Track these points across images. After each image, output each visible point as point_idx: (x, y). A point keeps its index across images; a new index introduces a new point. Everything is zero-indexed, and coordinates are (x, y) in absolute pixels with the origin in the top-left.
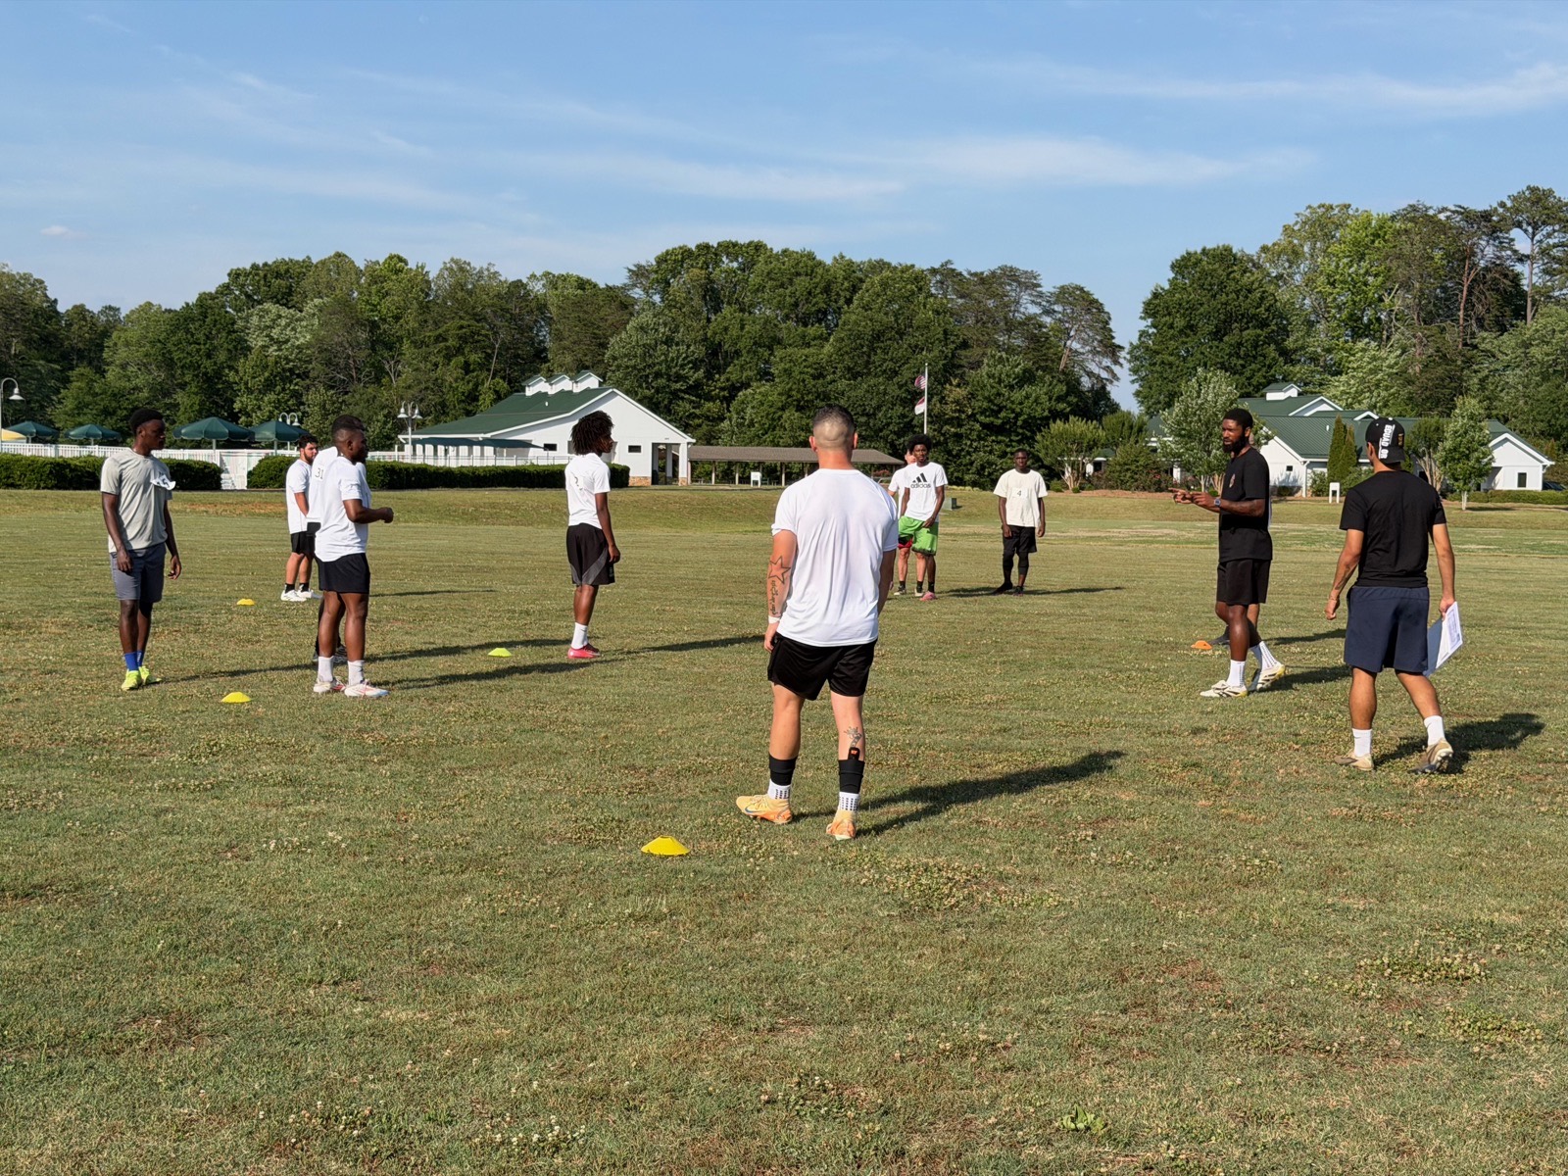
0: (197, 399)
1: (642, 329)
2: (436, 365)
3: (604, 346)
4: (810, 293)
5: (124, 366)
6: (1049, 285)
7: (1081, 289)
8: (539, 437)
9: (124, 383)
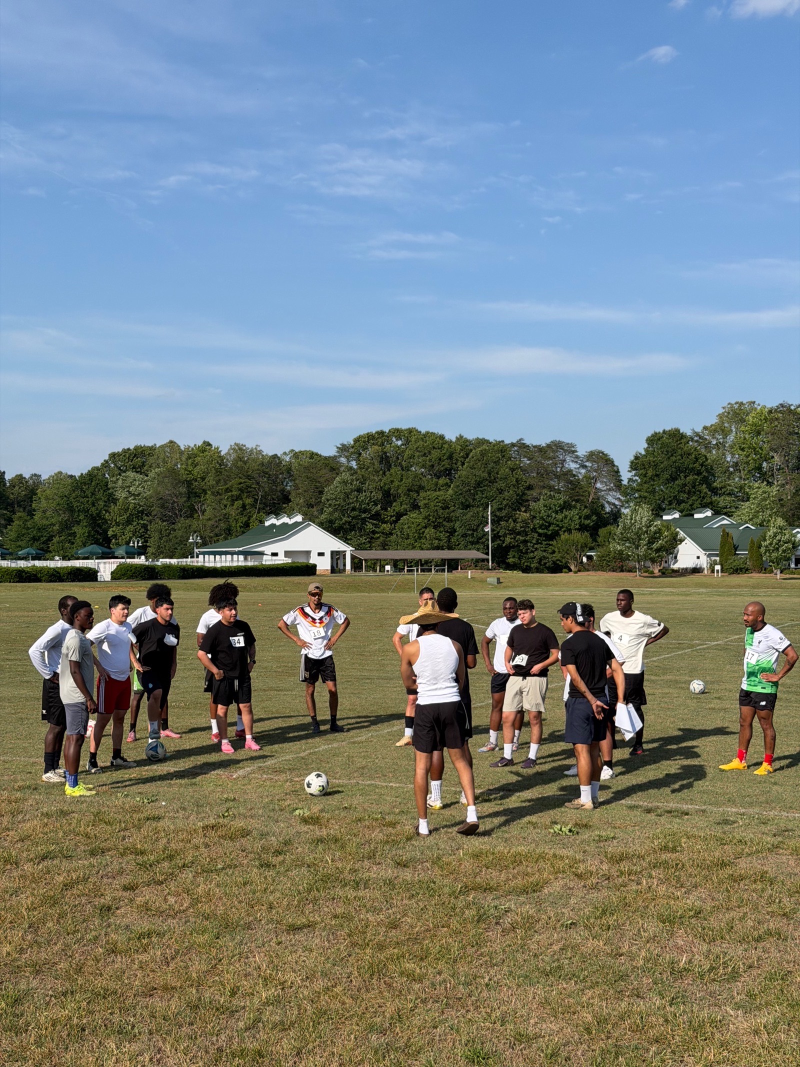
0: (87, 530)
1: (345, 482)
2: (226, 506)
3: (321, 493)
4: (440, 459)
5: (44, 512)
6: (582, 451)
7: (603, 453)
8: (268, 549)
9: (45, 522)
